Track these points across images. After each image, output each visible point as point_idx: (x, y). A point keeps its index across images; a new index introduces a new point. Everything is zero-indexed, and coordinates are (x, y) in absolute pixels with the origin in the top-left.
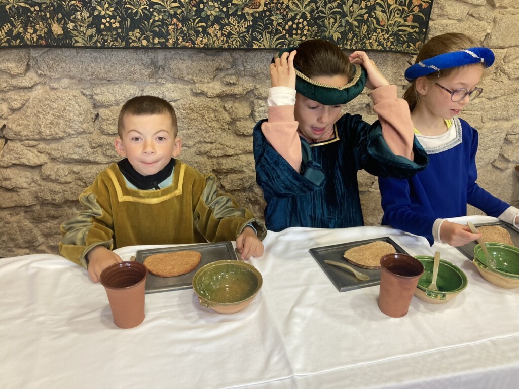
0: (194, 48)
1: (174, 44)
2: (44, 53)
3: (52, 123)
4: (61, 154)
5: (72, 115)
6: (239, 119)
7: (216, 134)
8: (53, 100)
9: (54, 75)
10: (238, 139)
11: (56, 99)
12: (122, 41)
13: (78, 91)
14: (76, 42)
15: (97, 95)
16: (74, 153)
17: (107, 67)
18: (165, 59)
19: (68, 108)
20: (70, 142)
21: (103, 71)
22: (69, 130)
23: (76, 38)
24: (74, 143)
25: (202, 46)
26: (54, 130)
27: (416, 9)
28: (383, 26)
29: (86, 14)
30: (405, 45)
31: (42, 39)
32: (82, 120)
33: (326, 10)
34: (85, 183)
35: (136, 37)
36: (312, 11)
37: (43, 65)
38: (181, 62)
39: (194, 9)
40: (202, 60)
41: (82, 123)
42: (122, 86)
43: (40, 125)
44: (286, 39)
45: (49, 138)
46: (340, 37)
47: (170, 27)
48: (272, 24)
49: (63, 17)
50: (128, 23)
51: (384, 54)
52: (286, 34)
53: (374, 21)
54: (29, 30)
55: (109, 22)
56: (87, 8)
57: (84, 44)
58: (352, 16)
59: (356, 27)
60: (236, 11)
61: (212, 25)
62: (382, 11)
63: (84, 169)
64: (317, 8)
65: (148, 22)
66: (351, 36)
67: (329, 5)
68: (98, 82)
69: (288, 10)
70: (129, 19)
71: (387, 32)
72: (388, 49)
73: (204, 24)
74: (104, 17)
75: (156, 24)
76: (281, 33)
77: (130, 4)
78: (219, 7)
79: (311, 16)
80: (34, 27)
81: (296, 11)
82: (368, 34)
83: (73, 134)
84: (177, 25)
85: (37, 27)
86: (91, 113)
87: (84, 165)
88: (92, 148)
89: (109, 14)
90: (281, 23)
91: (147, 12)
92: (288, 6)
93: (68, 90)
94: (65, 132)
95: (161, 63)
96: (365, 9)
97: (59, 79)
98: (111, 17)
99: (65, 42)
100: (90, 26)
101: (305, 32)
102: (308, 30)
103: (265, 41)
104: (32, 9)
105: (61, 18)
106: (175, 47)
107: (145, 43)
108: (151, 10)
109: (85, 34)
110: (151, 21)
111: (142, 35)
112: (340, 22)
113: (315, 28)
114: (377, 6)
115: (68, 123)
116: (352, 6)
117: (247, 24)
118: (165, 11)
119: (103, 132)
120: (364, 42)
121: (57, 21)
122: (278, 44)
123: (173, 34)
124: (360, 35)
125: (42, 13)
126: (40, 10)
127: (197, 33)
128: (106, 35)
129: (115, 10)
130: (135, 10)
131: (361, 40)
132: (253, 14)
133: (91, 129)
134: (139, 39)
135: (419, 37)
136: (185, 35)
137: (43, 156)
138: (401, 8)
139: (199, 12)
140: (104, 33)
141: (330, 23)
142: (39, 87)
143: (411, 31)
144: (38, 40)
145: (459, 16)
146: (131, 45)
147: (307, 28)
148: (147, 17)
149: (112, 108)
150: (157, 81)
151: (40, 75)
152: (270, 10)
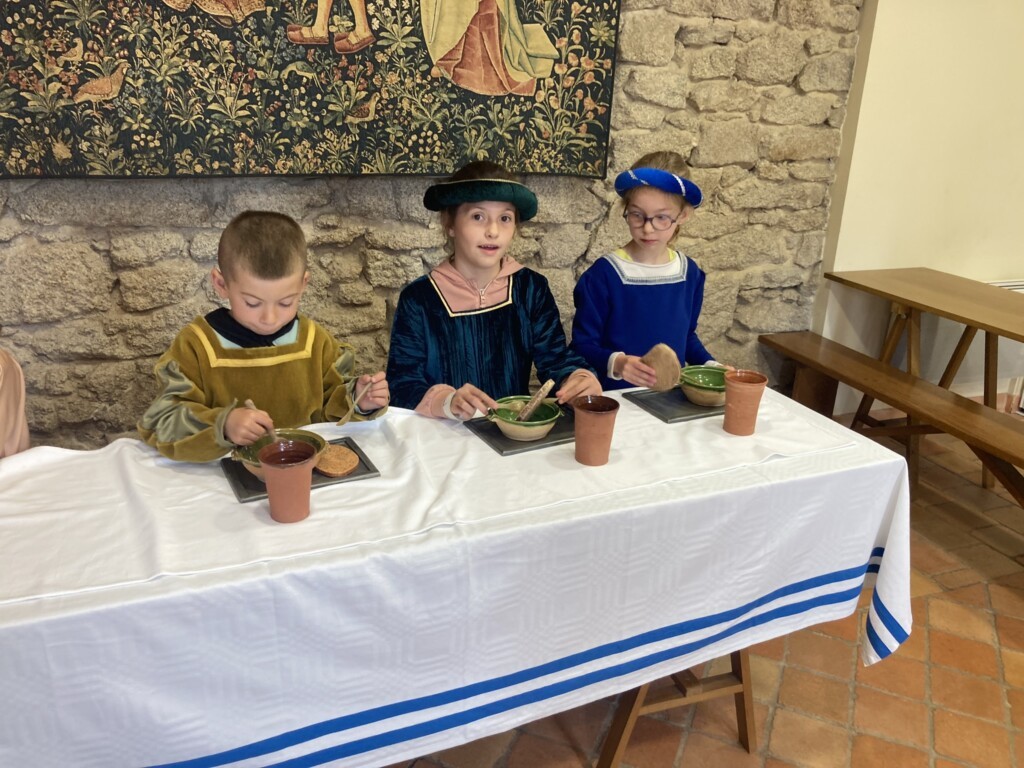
0: (272, 175)
1: (242, 170)
2: (33, 187)
3: (42, 297)
4: (55, 347)
5: (76, 282)
6: (344, 281)
7: (309, 305)
8: (45, 259)
9: (48, 220)
10: (343, 311)
11: (52, 258)
12: (164, 167)
13: (87, 245)
14: (92, 169)
15: (118, 249)
16: (79, 344)
17: (134, 206)
18: (225, 193)
19: (70, 271)
20: (71, 326)
21: (128, 213)
22: (71, 308)
23: (92, 164)
24: (77, 328)
25: (285, 172)
26: (46, 308)
27: (590, 116)
28: (547, 139)
29: (108, 129)
30: (580, 166)
31: (35, 167)
32: (92, 290)
33: (465, 119)
34: (95, 392)
35: (186, 161)
36: (444, 120)
37: (31, 206)
38: (251, 196)
39: (272, 118)
40: (283, 193)
41: (91, 295)
42: (158, 235)
43: (22, 301)
44: (410, 159)
45: (35, 321)
46: (487, 155)
47: (236, 146)
48: (388, 139)
49: (72, 134)
50: (174, 140)
51: (553, 179)
52: (410, 152)
53: (534, 132)
54: (13, 154)
55: (145, 140)
56: (110, 121)
57: (104, 172)
58: (501, 127)
59: (509, 141)
60: (335, 121)
61: (300, 142)
62: (544, 119)
63: (94, 370)
64: (452, 116)
65: (204, 139)
66: (502, 153)
67: (468, 111)
68: (119, 229)
69: (409, 119)
70: (174, 135)
71: (554, 147)
72: (557, 171)
73: (287, 140)
74: (137, 133)
75: (216, 141)
76: (402, 151)
77: (177, 113)
78: (308, 116)
79: (444, 127)
80: (22, 148)
81: (422, 119)
82: (527, 151)
83: (76, 314)
84: (247, 143)
85: (28, 148)
86: (107, 279)
87: (93, 364)
88: (108, 335)
89: (144, 129)
90: (402, 137)
91: (202, 124)
92: (409, 114)
93: (70, 243)
94: (63, 310)
95: (218, 198)
96: (520, 115)
97: (56, 227)
98: (147, 132)
99: (74, 170)
100: (114, 146)
101: (437, 150)
102: (441, 147)
103: (379, 164)
104: (21, 121)
105: (69, 136)
106: (245, 174)
107: (199, 169)
108: (208, 121)
109: (105, 158)
110: (208, 136)
111: (194, 158)
112: (486, 135)
113: (451, 144)
114: (537, 112)
115: (69, 296)
116: (501, 111)
117: (352, 139)
118: (228, 122)
119: (125, 308)
120: (522, 163)
121: (62, 139)
122: (399, 167)
123: (240, 155)
124: (516, 152)
125: (37, 128)
126: (34, 124)
127: (278, 153)
128: (140, 159)
129: (153, 122)
130: (184, 122)
131: (518, 160)
132: (359, 126)
133: (107, 305)
134: (190, 163)
135: (599, 154)
136: (259, 156)
137: (22, 351)
138: (569, 114)
139: (279, 123)
140: (137, 156)
141: (471, 137)
142: (20, 240)
143: (587, 145)
144: (28, 168)
145: (652, 124)
146: (178, 172)
147: (438, 143)
148: (202, 131)
149: (142, 270)
150: (213, 226)
151: (23, 222)
152: (384, 119)
